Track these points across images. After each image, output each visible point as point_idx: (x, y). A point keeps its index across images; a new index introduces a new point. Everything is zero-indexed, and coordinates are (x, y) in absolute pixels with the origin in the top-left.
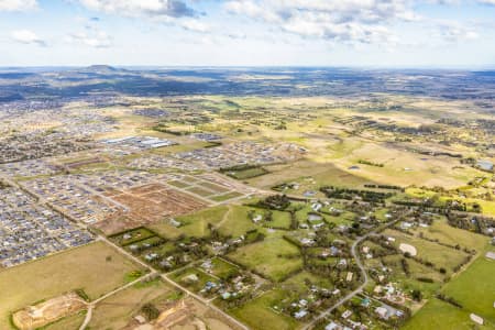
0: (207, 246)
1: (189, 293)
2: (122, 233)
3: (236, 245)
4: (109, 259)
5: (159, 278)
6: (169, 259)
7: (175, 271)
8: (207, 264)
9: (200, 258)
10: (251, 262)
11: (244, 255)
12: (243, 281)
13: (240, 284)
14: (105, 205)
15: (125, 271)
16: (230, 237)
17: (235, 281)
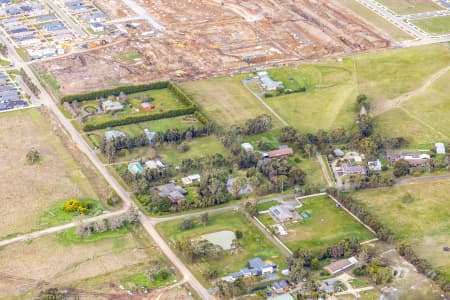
0: (320, 159)
1: (187, 276)
2: (105, 95)
3: (404, 170)
4: (34, 157)
5: (131, 225)
6: (187, 180)
7: (186, 216)
8: (283, 209)
9: (276, 190)
10: (419, 223)
11: (408, 199)
12: (359, 272)
13: (345, 278)
14: (106, 14)
15: (56, 197)
16: (401, 143)
17: (331, 267)
